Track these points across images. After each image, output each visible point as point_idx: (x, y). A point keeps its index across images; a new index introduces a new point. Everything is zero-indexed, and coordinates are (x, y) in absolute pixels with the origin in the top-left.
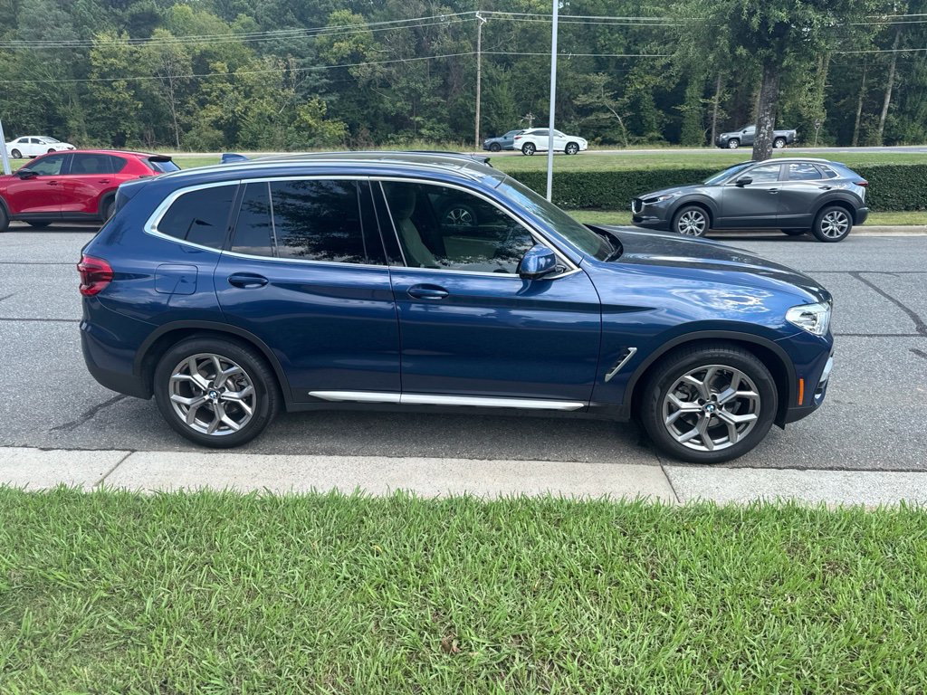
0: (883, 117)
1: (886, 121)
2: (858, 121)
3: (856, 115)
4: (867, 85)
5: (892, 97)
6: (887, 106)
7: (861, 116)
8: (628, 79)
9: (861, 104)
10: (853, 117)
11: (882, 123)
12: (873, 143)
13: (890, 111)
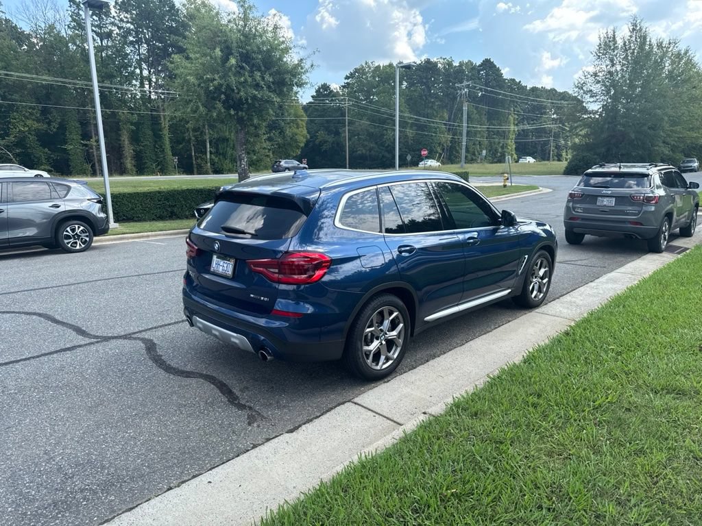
0: (208, 157)
1: (211, 159)
2: (194, 159)
3: (192, 155)
4: (194, 136)
5: (210, 145)
6: (208, 150)
7: (195, 155)
8: (10, 122)
9: (193, 148)
10: (190, 157)
11: (208, 160)
12: (206, 173)
13: (211, 153)
